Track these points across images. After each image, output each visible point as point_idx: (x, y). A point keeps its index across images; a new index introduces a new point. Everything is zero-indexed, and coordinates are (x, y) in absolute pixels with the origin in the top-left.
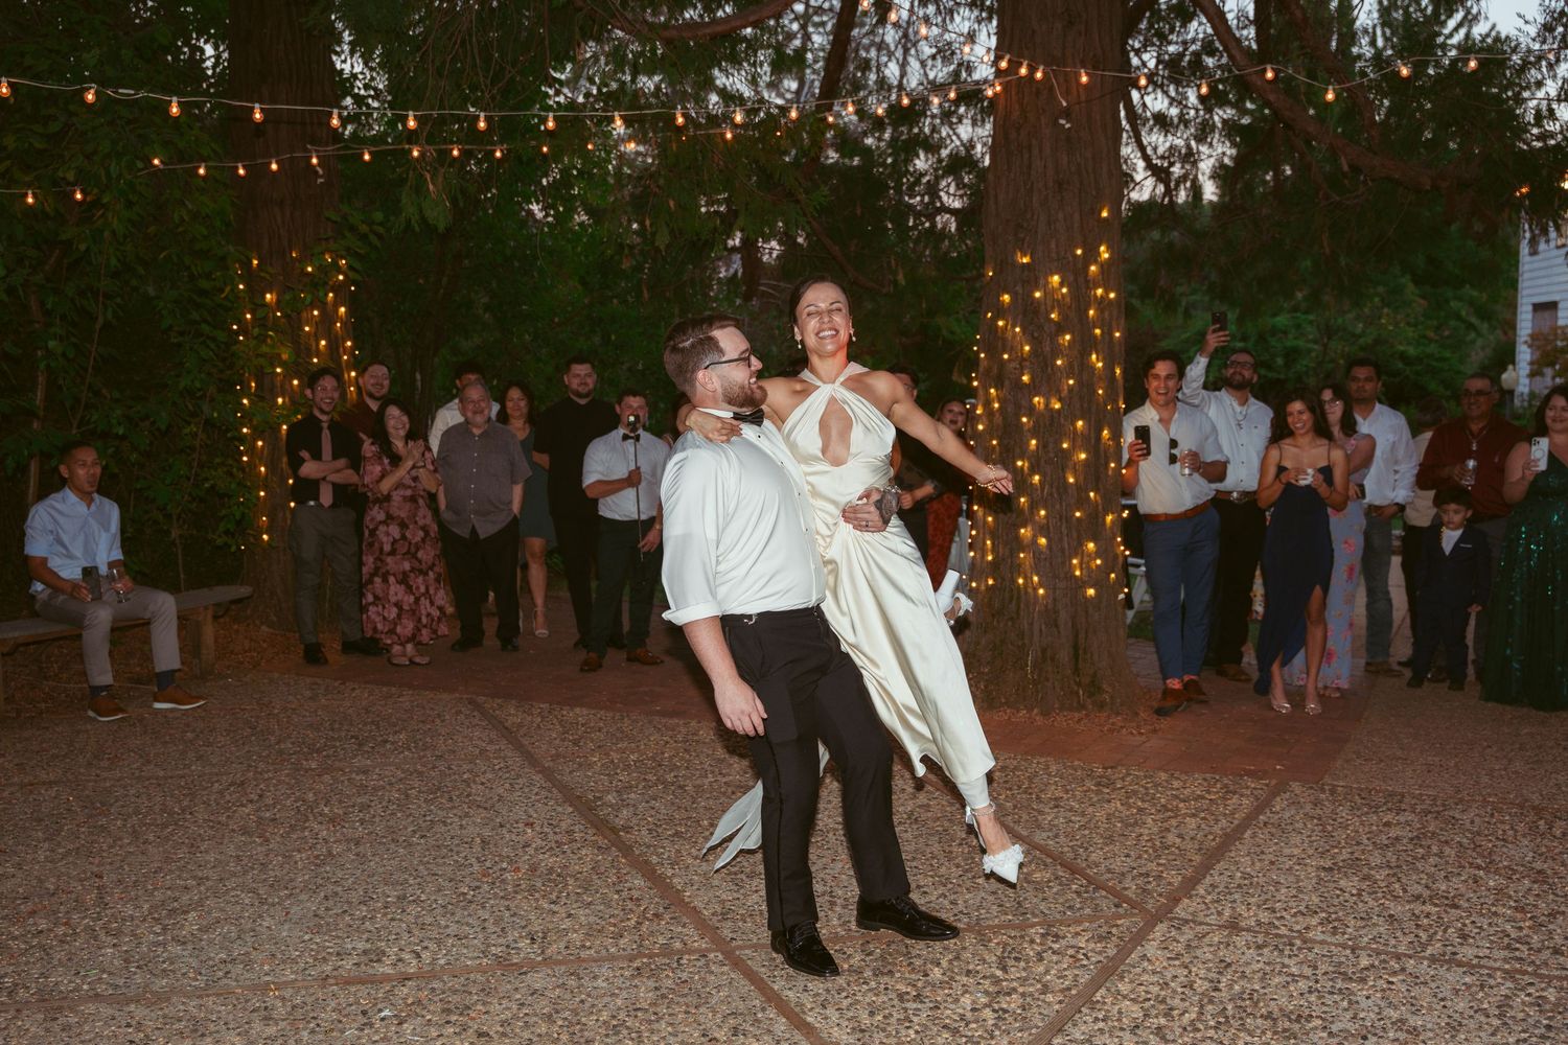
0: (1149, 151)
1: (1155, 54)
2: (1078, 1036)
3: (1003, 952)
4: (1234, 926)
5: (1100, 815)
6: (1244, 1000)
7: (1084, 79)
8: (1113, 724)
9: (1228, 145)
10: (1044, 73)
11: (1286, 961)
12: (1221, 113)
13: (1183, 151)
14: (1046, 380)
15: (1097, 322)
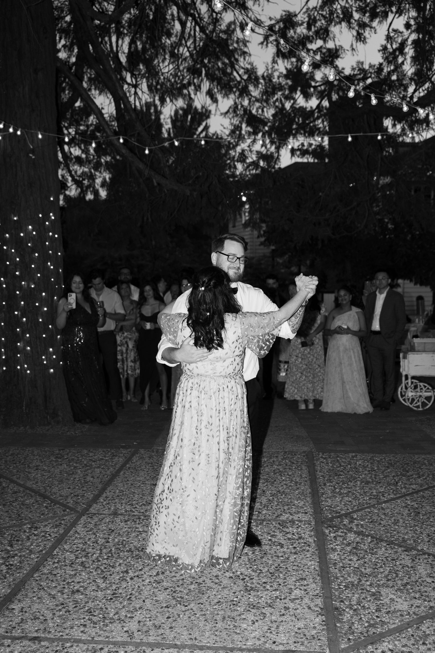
0: (73, 173)
1: (74, 130)
2: (46, 571)
3: (11, 538)
4: (115, 514)
5: (57, 471)
6: (119, 545)
7: (40, 136)
8: (64, 430)
9: (108, 172)
10: (21, 132)
11: (137, 526)
12: (104, 158)
13: (89, 174)
14: (27, 274)
15: (50, 248)
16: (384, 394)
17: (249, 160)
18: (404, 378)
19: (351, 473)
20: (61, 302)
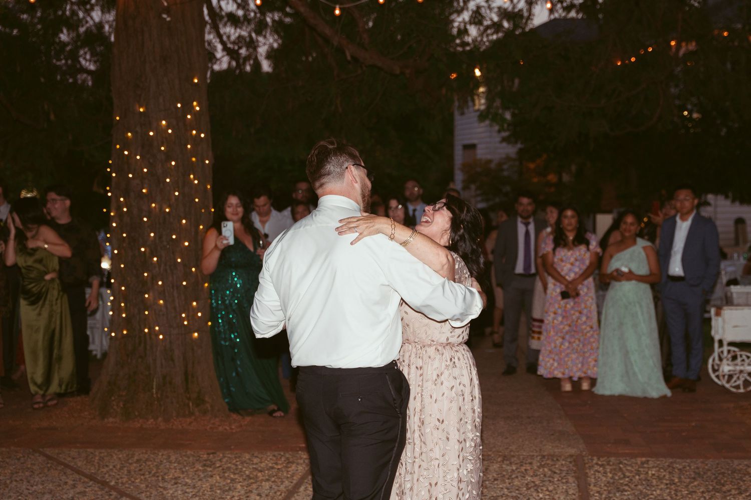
0: (224, 38)
5: (206, 486)
8: (214, 424)
9: (276, 37)
12: (271, 15)
13: (248, 40)
14: (160, 192)
15: (193, 153)
16: (688, 367)
17: (487, 23)
18: (716, 345)
19: (640, 487)
20: (209, 233)
